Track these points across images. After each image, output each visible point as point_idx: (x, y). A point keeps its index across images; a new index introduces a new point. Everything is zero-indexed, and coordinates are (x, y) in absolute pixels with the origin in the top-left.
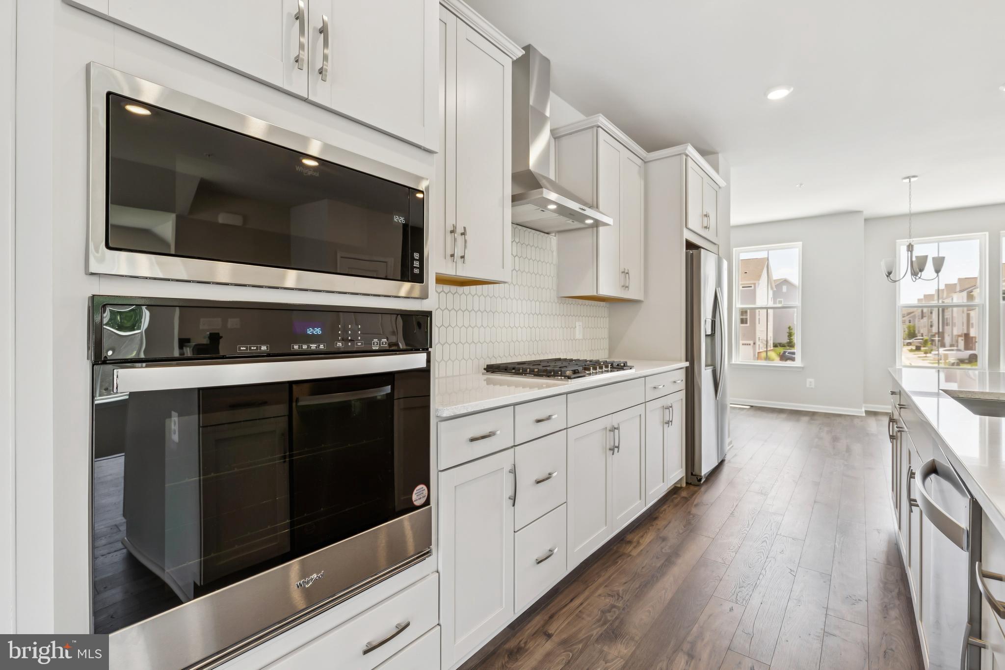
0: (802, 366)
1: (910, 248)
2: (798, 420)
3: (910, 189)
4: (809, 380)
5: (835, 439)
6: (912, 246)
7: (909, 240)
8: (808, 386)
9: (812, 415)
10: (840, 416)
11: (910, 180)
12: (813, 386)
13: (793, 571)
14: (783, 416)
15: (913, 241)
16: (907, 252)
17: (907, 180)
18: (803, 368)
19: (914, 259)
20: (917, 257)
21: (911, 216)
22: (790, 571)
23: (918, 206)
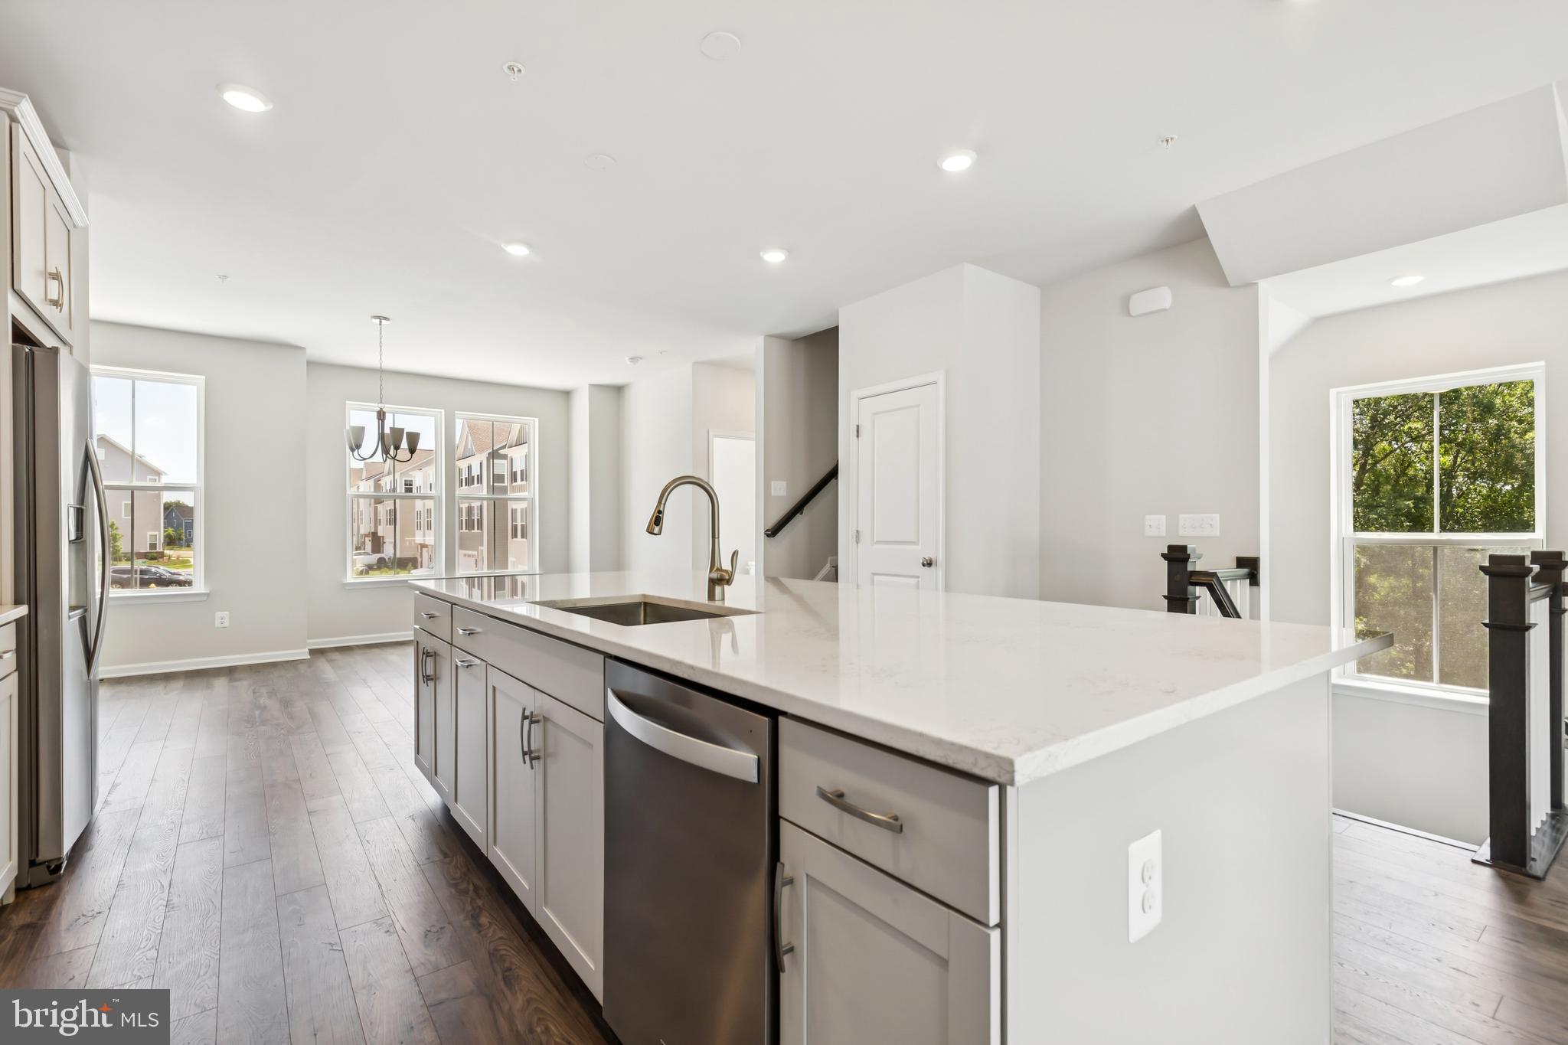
0: (208, 592)
1: (381, 416)
2: (209, 686)
3: (381, 334)
4: (219, 614)
5: (286, 703)
6: (384, 413)
7: (380, 405)
8: (217, 624)
9: (230, 672)
10: (274, 665)
11: (381, 322)
12: (227, 624)
13: (336, 944)
14: (178, 684)
15: (386, 408)
16: (377, 421)
17: (378, 321)
18: (208, 595)
19: (387, 431)
20: (392, 429)
21: (381, 371)
22: (330, 947)
23: (391, 362)
